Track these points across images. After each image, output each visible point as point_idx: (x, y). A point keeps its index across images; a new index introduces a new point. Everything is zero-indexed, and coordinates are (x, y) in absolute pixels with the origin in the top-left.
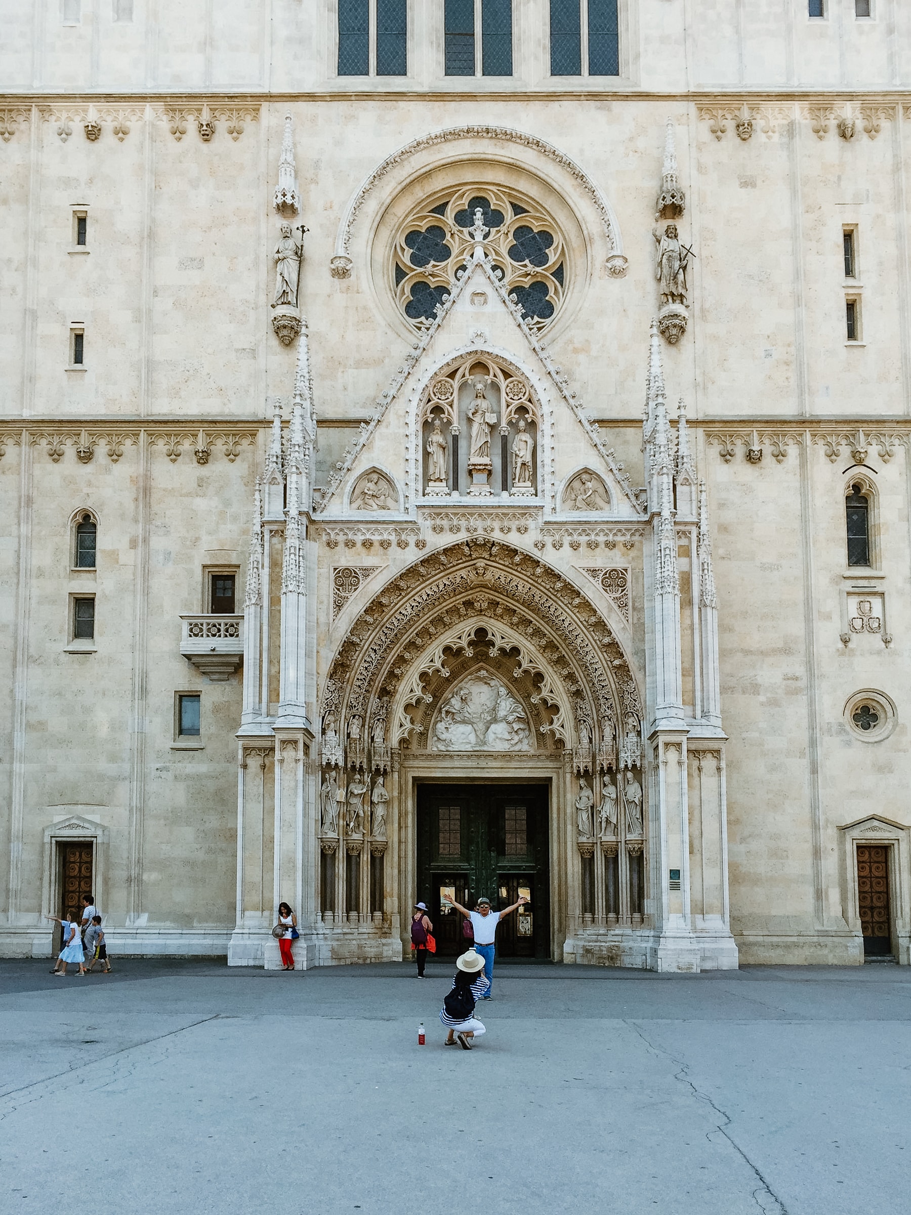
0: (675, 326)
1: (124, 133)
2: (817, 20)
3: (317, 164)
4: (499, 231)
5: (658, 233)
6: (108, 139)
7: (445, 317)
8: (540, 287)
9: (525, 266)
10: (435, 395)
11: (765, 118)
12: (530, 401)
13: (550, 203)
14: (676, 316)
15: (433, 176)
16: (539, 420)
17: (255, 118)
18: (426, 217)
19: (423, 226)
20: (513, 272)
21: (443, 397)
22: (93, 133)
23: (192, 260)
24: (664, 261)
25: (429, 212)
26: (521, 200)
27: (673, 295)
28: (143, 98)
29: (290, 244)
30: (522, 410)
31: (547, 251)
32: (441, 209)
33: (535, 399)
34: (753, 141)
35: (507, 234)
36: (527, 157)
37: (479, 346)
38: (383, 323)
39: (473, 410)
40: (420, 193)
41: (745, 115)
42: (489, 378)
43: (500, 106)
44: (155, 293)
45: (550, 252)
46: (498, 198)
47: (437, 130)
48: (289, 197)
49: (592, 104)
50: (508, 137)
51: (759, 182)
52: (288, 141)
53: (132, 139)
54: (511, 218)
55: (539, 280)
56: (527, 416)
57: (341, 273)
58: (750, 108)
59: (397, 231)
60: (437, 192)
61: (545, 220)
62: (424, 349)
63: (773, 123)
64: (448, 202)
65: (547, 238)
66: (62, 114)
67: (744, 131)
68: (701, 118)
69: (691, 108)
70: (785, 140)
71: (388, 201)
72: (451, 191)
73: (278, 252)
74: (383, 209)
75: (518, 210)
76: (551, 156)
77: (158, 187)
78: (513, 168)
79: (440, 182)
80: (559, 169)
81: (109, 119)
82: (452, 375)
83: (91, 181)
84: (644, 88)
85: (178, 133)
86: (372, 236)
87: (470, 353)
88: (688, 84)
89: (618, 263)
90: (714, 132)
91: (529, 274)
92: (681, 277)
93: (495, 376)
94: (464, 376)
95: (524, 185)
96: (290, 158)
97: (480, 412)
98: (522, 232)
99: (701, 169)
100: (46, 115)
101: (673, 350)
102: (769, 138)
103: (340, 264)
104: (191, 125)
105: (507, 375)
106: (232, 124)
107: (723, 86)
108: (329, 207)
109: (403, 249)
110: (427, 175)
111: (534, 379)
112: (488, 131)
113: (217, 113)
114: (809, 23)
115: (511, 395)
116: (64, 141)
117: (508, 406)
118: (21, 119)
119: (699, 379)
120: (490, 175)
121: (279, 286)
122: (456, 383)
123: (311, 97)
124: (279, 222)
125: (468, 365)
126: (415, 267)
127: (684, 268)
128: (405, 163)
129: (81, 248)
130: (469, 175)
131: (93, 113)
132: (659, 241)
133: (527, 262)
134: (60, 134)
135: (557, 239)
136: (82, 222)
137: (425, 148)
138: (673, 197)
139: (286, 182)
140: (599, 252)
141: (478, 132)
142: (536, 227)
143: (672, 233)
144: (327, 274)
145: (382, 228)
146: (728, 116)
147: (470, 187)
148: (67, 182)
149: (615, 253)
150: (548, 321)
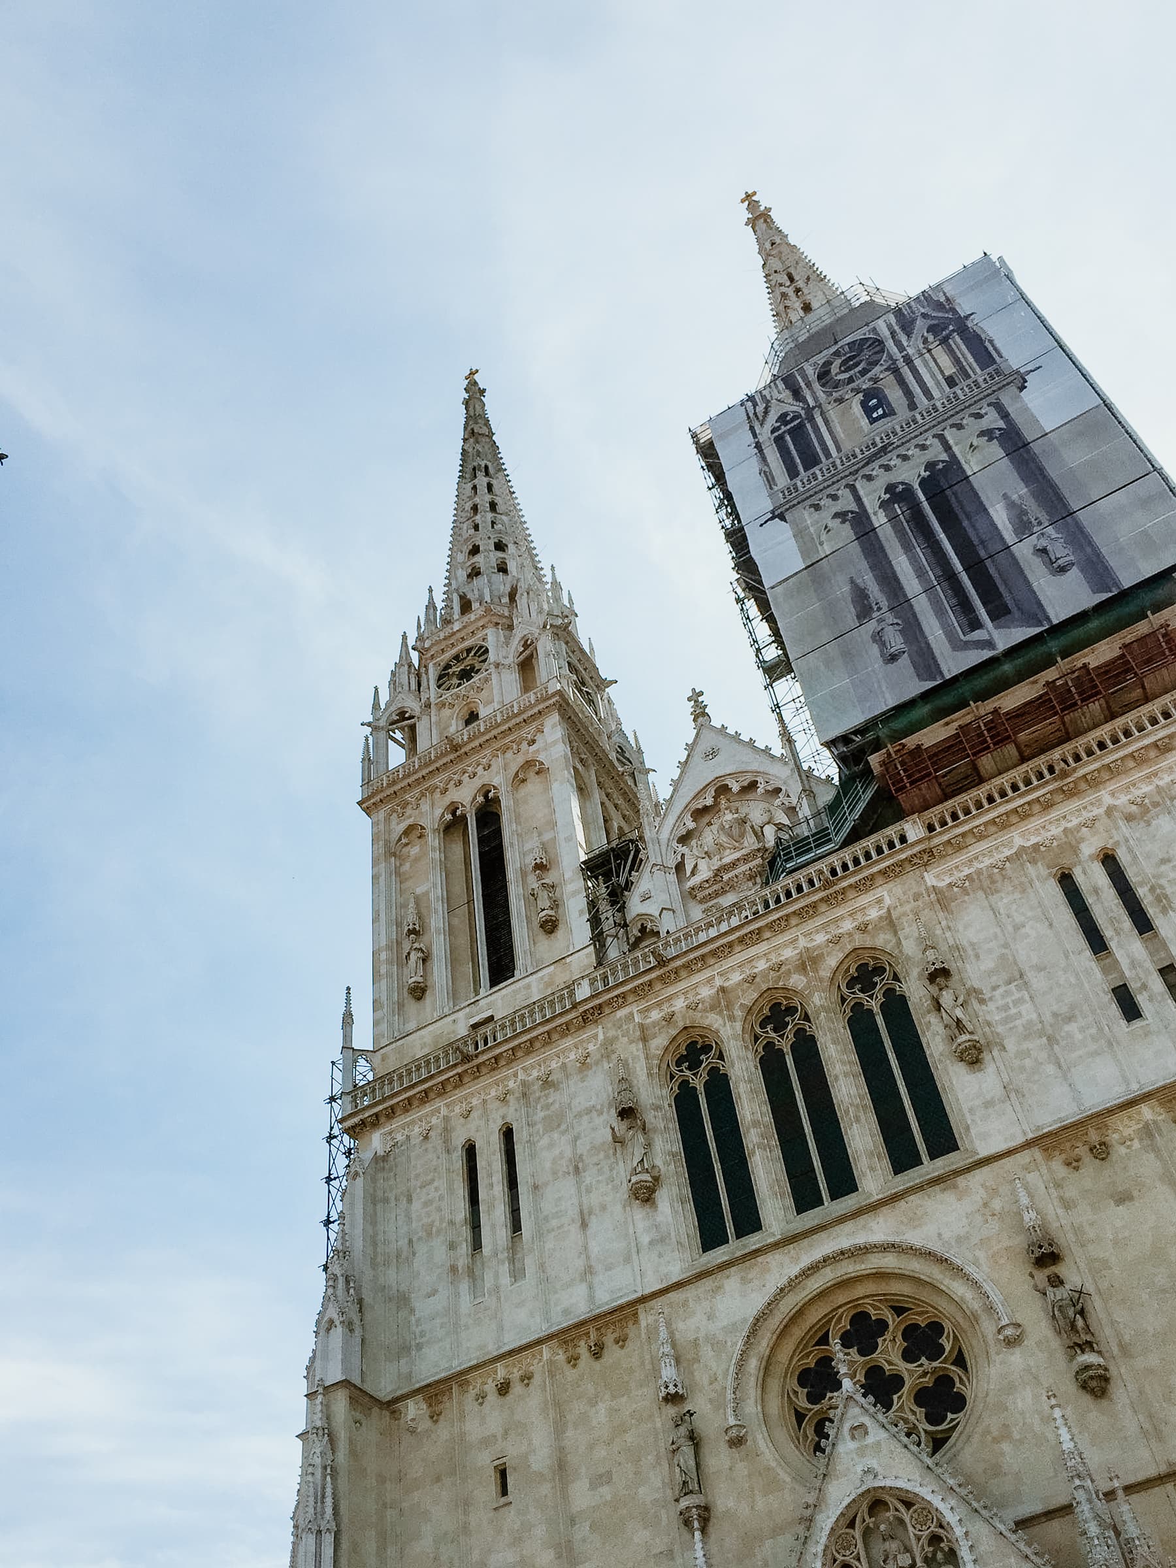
0: (1092, 1378)
1: (529, 1379)
2: (1137, 1024)
3: (696, 1343)
4: (885, 1340)
5: (1041, 1287)
6: (517, 1389)
7: (828, 1464)
8: (945, 1381)
9: (921, 1365)
10: (839, 1553)
11: (1116, 1131)
12: (941, 1526)
13: (925, 1295)
14: (1087, 1367)
15: (806, 1312)
16: (955, 1547)
17: (636, 1322)
18: (811, 1352)
19: (811, 1362)
20: (911, 1375)
21: (848, 1553)
22: (504, 1389)
23: (601, 1476)
24: (1056, 1313)
25: (814, 1346)
26: (898, 1301)
27: (1079, 1345)
28: (539, 1342)
29: (683, 1430)
30: (935, 1539)
31: (940, 1341)
32: (824, 1340)
33: (945, 1524)
34: (1114, 1157)
35: (894, 1340)
36: (889, 1262)
37: (870, 1483)
38: (788, 1479)
39: (883, 1558)
40: (798, 1332)
41: (1094, 1137)
42: (890, 1514)
43: (849, 1226)
44: (573, 1521)
45: (943, 1341)
46: (875, 1308)
47: (795, 1270)
48: (671, 1387)
49: (937, 1188)
50: (864, 1251)
51: (1135, 1193)
52: (663, 1334)
53: (537, 1380)
54: (894, 1321)
55: (941, 1373)
56: (942, 1545)
57: (737, 1442)
58: (1096, 1129)
59: (786, 1376)
60: (813, 1326)
61: (927, 1312)
62: (815, 1506)
63: (1127, 1132)
64: (828, 1331)
65: (936, 1328)
66: (477, 1383)
67: (1101, 1152)
68: (1049, 1158)
69: (1036, 1153)
70: (1147, 1142)
71: (767, 1353)
72: (827, 1319)
73: (673, 1443)
74: (764, 1363)
75: (899, 1310)
76: (910, 1252)
77: (562, 1416)
78: (880, 1276)
79: (815, 1315)
80: (922, 1261)
81: (515, 1370)
82: (852, 1525)
83: (506, 1432)
84: (983, 1153)
85: (573, 1360)
86: (759, 1392)
87: (862, 1495)
88: (1025, 1133)
89: (1009, 1332)
90: (1069, 1164)
91: (928, 1373)
92: (1080, 1323)
93: (897, 1510)
94: (864, 1521)
95: (896, 1287)
96: (667, 1349)
97: (891, 1557)
98: (910, 1332)
99: (1067, 1205)
100: (465, 1387)
101: (1104, 1403)
102: (1129, 1147)
103: (733, 1433)
104: (583, 1350)
105: (908, 1505)
106: (616, 1335)
107: (1061, 1120)
108: (713, 1380)
109: (796, 1393)
110: (800, 1313)
111: (936, 1501)
112: (842, 1253)
113: (603, 1331)
114: (1127, 1030)
115: (919, 1527)
116: (481, 1404)
117: (919, 1539)
118: (445, 1398)
119: (1146, 1426)
120: (860, 1291)
121: (679, 1478)
122: (857, 1533)
123: (678, 1285)
124: (671, 1411)
125: (865, 1507)
126: (812, 1407)
127: (1082, 1312)
128: (775, 1312)
129: (503, 1500)
130: (841, 1298)
131: (501, 1372)
132: (1045, 1294)
133: (923, 1360)
134: (477, 1400)
135: (947, 1325)
136: (503, 1474)
137: (789, 1291)
138: (1041, 1247)
139: (668, 1372)
140: (988, 1327)
141: (834, 1258)
142: (922, 1322)
143: (1056, 1281)
144: (724, 1447)
145: (769, 1380)
146: (1080, 1144)
147: (844, 1308)
148: (487, 1442)
149: (1003, 1323)
150: (961, 1414)
